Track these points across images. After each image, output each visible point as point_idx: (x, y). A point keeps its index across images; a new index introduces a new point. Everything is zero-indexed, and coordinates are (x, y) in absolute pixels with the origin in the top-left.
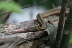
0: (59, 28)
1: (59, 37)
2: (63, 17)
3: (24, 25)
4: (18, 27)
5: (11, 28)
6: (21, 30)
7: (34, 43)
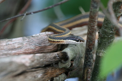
0: (89, 47)
1: (89, 61)
2: (94, 26)
3: (28, 41)
4: (19, 46)
5: (5, 47)
6: (21, 50)
7: (44, 73)
